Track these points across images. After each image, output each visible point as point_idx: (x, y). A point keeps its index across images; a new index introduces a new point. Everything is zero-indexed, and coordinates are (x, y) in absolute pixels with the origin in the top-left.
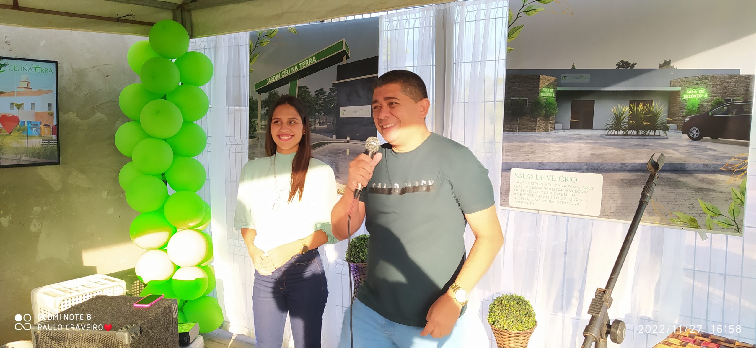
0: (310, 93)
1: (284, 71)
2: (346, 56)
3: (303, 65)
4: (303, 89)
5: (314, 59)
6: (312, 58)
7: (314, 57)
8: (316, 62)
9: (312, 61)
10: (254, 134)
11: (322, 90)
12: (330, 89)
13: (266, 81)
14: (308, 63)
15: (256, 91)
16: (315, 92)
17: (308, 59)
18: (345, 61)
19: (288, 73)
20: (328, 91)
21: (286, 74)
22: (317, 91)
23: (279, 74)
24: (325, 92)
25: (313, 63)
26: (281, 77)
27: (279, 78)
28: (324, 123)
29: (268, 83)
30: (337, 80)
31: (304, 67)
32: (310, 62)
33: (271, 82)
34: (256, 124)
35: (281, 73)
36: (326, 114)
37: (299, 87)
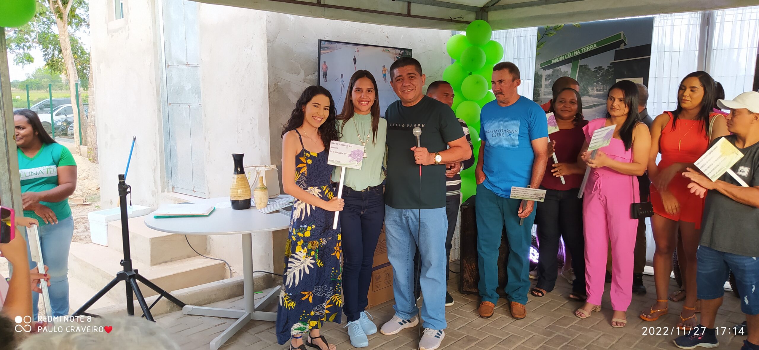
0: (590, 69)
1: (567, 54)
2: (623, 44)
3: (585, 50)
4: (584, 67)
5: (595, 46)
6: (593, 45)
7: (595, 45)
8: (597, 47)
9: (593, 47)
10: (538, 98)
11: (601, 67)
12: (608, 67)
13: (551, 61)
14: (590, 48)
15: (541, 68)
16: (595, 68)
17: (590, 46)
18: (622, 47)
19: (571, 55)
20: (606, 68)
21: (569, 56)
22: (596, 68)
23: (563, 56)
24: (604, 69)
25: (593, 48)
26: (564, 58)
27: (562, 59)
28: (601, 90)
29: (552, 63)
30: (615, 60)
31: (585, 51)
32: (591, 48)
33: (555, 62)
34: (540, 91)
35: (564, 55)
36: (603, 84)
37: (580, 65)
